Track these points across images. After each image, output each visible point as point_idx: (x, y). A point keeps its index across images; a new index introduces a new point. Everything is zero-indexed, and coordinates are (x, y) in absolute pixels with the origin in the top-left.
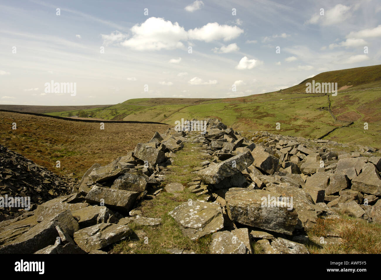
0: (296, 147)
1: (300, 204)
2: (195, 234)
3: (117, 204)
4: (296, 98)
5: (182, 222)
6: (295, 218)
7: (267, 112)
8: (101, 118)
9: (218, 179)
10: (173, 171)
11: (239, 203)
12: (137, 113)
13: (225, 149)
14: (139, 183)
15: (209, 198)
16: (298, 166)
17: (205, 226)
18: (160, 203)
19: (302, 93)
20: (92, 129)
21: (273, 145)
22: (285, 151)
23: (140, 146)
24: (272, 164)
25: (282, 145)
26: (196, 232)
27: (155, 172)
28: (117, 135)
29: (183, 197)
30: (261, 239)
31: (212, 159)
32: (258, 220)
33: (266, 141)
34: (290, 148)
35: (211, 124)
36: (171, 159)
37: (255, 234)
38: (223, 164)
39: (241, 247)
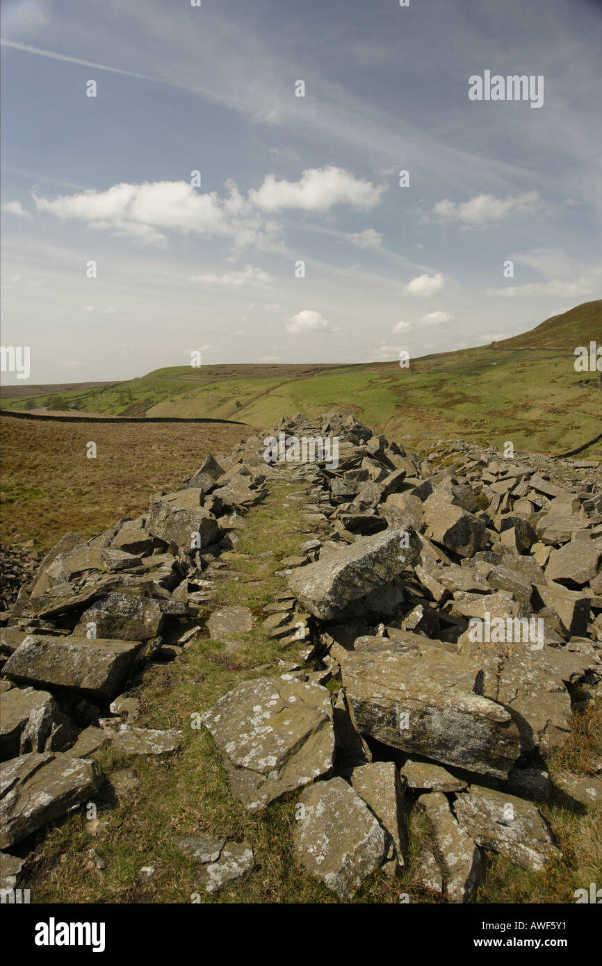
0: (525, 480)
1: (530, 676)
2: (258, 788)
3: (82, 683)
4: (528, 360)
5: (230, 747)
6: (513, 743)
7: (463, 391)
8: (98, 410)
9: (333, 609)
10: (234, 570)
11: (375, 695)
12: (177, 398)
13: (362, 499)
14: (143, 617)
15: (309, 652)
16: (532, 525)
17: (285, 764)
18: (188, 675)
19: (540, 349)
20: (77, 437)
21: (475, 474)
22: (503, 488)
23: (158, 506)
24: (469, 534)
25: (495, 473)
26: (262, 783)
27: (191, 571)
28: (131, 450)
29: (246, 653)
30: (429, 791)
31: (327, 530)
32: (423, 739)
33: (461, 462)
34: (513, 481)
35: (337, 428)
36: (231, 536)
37: (416, 773)
38: (345, 568)
39: (372, 835)
